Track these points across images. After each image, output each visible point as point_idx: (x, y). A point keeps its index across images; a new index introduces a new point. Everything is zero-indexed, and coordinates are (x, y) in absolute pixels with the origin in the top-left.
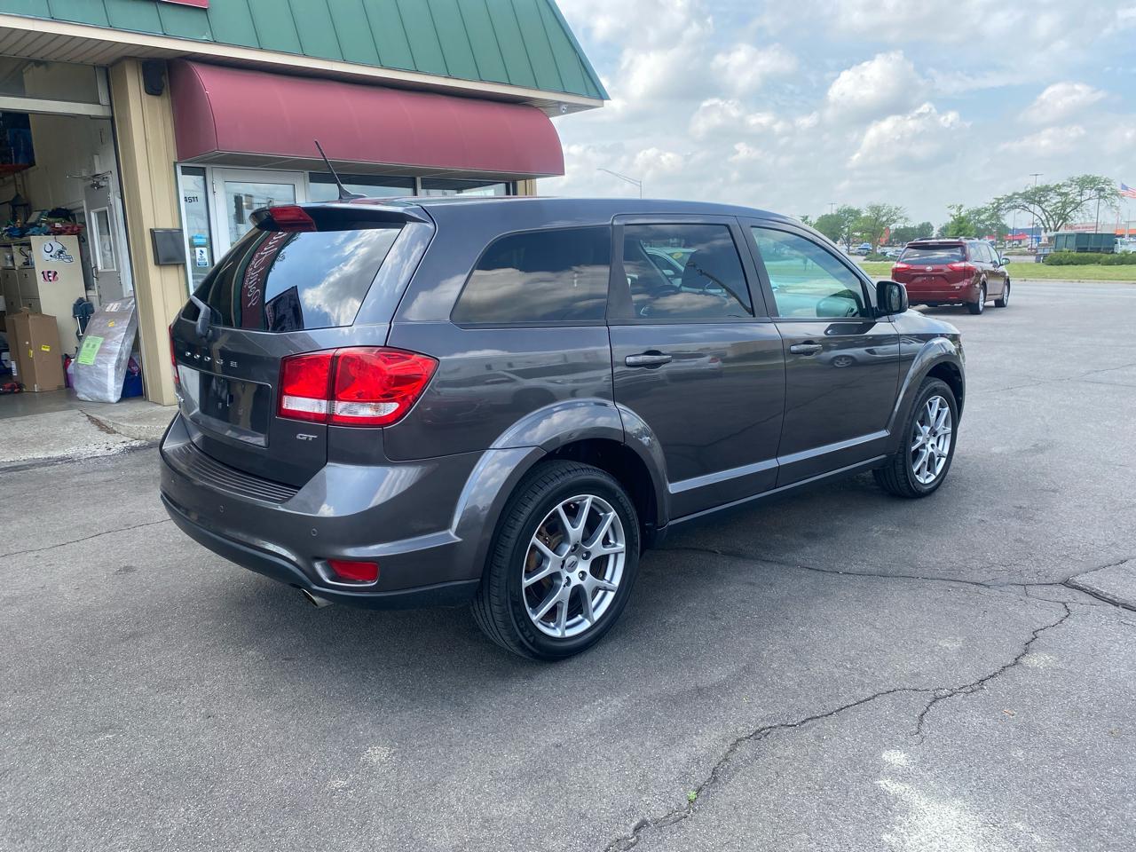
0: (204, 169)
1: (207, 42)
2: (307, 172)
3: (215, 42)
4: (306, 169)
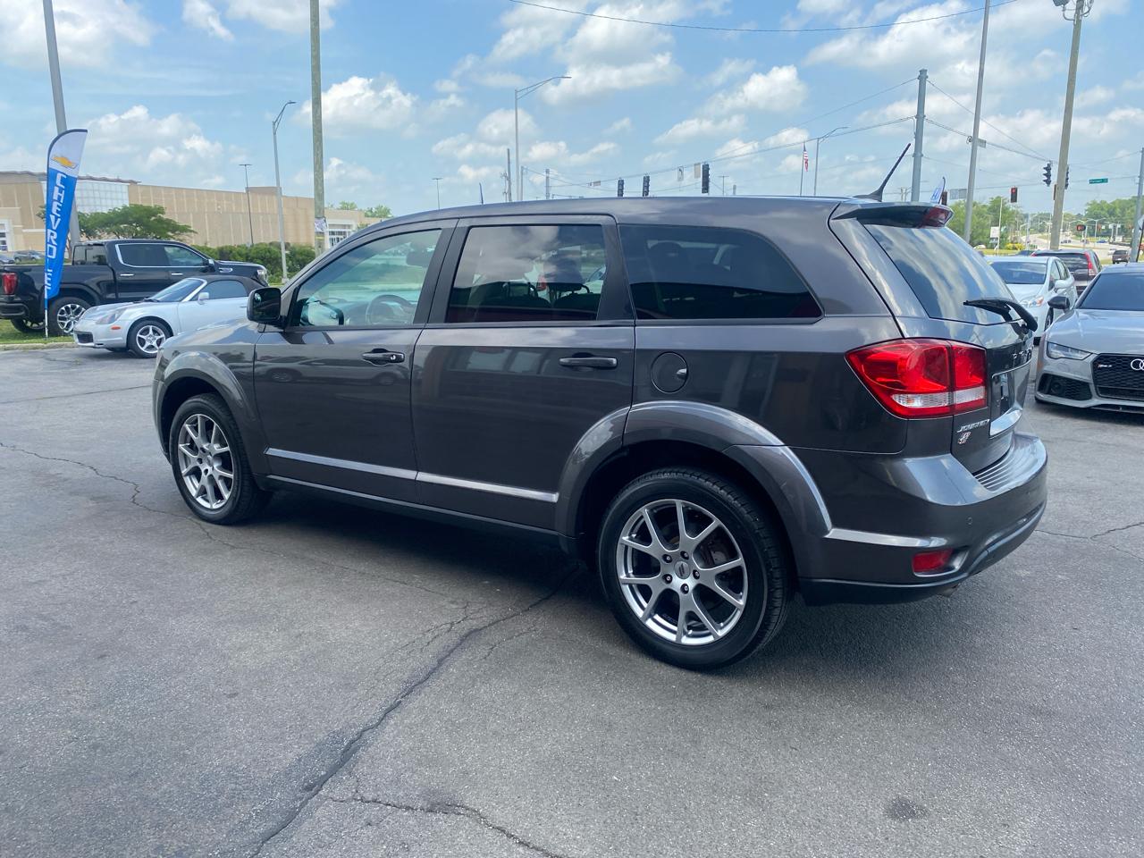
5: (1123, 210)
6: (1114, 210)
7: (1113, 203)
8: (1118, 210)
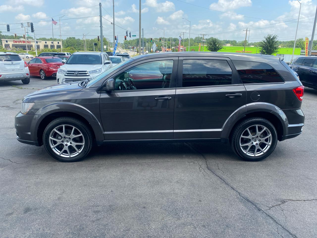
5: (132, 43)
6: (130, 42)
7: (129, 41)
8: (131, 42)
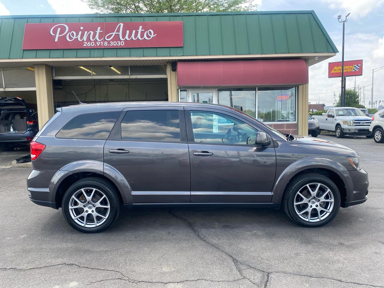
0: (186, 90)
1: (181, 56)
2: (217, 89)
3: (183, 56)
4: (216, 88)
